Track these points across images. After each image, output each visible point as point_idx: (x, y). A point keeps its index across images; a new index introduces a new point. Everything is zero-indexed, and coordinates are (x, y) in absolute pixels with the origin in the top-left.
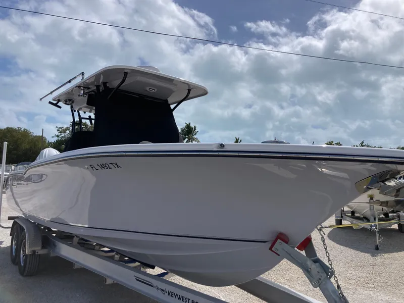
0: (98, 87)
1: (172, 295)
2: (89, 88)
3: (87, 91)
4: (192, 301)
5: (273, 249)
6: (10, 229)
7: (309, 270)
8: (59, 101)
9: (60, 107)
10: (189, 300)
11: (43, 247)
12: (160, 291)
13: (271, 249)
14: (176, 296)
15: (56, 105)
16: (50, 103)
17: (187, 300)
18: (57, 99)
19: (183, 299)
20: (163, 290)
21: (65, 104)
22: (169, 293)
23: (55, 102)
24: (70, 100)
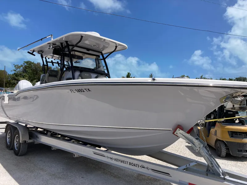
0: (62, 44)
1: (117, 160)
2: (55, 44)
3: (54, 46)
4: (130, 162)
5: (175, 133)
6: (5, 129)
7: (194, 143)
8: (34, 51)
9: (35, 55)
10: (127, 162)
11: (30, 139)
12: (109, 159)
13: (173, 133)
14: (119, 161)
15: (32, 54)
16: (28, 52)
17: (127, 163)
18: (32, 50)
19: (124, 162)
20: (111, 158)
21: (38, 53)
22: (115, 160)
23: (31, 52)
24: (41, 51)
